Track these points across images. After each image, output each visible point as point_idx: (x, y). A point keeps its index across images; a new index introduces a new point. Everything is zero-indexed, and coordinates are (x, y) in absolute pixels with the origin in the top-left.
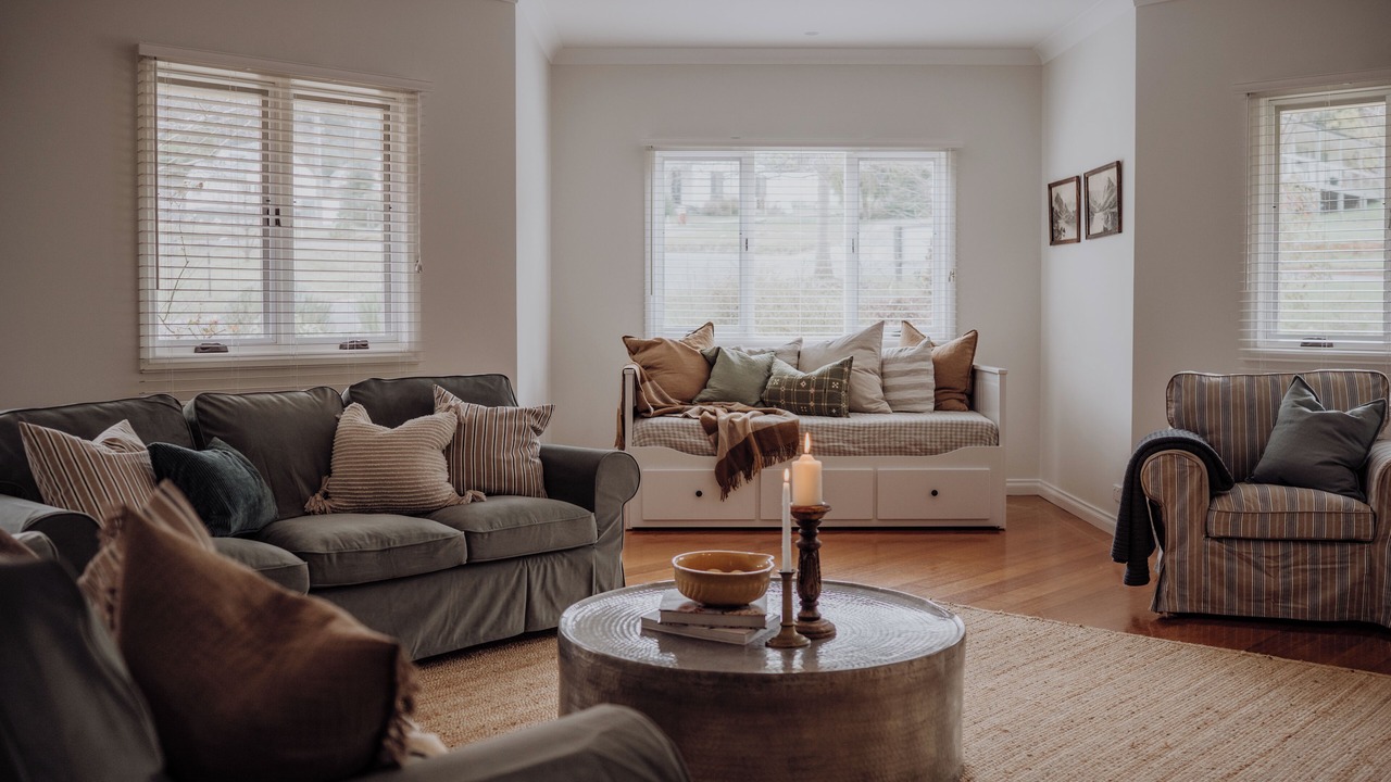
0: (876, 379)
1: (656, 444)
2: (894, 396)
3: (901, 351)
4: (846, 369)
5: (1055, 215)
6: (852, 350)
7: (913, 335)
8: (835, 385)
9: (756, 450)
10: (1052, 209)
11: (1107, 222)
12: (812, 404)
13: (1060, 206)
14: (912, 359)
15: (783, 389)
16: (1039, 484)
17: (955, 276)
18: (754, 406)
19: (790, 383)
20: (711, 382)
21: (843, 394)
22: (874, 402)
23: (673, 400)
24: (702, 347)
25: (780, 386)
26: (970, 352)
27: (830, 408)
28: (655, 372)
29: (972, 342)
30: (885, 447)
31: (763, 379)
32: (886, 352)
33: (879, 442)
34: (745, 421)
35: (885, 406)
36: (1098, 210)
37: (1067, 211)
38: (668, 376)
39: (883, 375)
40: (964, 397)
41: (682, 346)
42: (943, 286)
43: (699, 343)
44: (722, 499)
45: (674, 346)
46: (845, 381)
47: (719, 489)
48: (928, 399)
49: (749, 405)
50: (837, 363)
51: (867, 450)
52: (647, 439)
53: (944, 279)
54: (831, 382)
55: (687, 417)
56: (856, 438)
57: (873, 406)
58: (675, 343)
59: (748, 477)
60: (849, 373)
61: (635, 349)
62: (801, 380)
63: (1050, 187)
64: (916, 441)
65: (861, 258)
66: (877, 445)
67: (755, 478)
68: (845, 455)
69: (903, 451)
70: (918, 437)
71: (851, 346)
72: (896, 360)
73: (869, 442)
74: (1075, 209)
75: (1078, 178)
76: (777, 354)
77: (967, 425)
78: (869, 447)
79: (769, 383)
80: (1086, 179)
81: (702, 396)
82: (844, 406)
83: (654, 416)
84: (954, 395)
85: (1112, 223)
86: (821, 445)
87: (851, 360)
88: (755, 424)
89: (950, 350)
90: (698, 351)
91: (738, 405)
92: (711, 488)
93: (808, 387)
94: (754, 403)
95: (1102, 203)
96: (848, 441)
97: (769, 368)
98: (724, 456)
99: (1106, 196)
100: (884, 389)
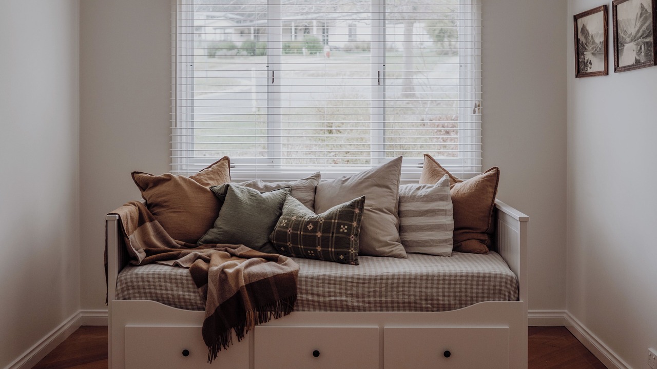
0: (392, 219)
1: (140, 297)
2: (410, 236)
3: (419, 189)
4: (357, 211)
5: (581, 47)
6: (367, 187)
7: (434, 169)
8: (344, 229)
9: (249, 304)
10: (577, 41)
11: (639, 52)
12: (319, 248)
13: (586, 37)
14: (428, 198)
15: (290, 231)
16: (565, 315)
17: (481, 108)
18: (260, 249)
19: (299, 225)
20: (219, 222)
21: (353, 238)
22: (387, 244)
23: (174, 242)
24: (212, 183)
25: (287, 227)
26: (491, 190)
27: (338, 254)
28: (161, 210)
29: (493, 180)
30: (392, 302)
31: (273, 218)
32: (404, 189)
33: (386, 296)
34: (238, 272)
35: (400, 249)
36: (628, 40)
37: (594, 42)
38: (172, 215)
39: (399, 214)
40: (486, 237)
41: (190, 182)
42: (469, 119)
43: (211, 179)
44: (210, 360)
45: (182, 183)
46: (355, 224)
47: (206, 350)
48: (446, 241)
49: (254, 248)
50: (348, 203)
51: (372, 305)
52: (131, 291)
53: (469, 111)
54: (339, 225)
55: (177, 265)
56: (360, 291)
57: (387, 249)
58: (184, 180)
59: (240, 335)
60: (360, 215)
61: (145, 184)
62: (308, 223)
63: (576, 18)
64: (427, 295)
65: (388, 90)
66: (383, 299)
67: (247, 336)
68: (348, 310)
69: (412, 306)
70: (429, 290)
71: (366, 184)
72: (413, 198)
73: (375, 296)
74: (602, 39)
75: (606, 8)
76: (291, 190)
77: (484, 277)
78: (375, 302)
79: (278, 224)
80: (615, 8)
81: (207, 237)
82: (352, 251)
83: (144, 263)
84: (476, 236)
85: (646, 55)
86: (321, 299)
87: (363, 200)
88: (250, 275)
89: (471, 188)
90: (208, 188)
91: (243, 249)
92: (199, 349)
93: (314, 230)
94: (260, 244)
95: (634, 33)
96: (352, 295)
97: (281, 205)
98: (213, 312)
99: (638, 25)
100: (401, 229)
